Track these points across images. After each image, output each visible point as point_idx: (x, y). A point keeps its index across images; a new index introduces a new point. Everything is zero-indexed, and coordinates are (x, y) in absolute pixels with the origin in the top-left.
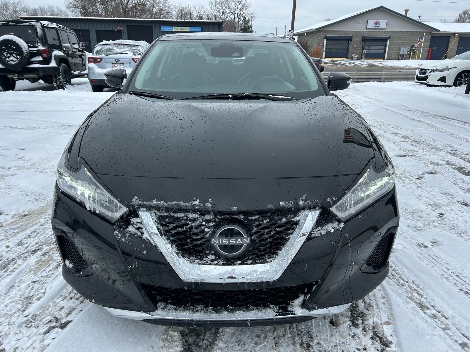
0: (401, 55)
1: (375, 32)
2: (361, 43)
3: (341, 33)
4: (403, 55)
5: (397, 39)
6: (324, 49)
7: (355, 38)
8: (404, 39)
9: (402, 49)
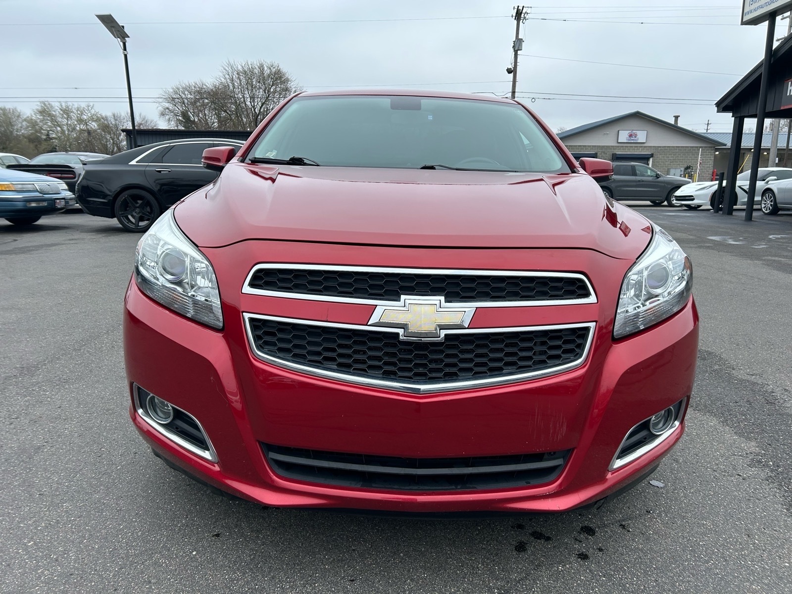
1: (630, 147)
3: (581, 149)
5: (664, 157)
7: (602, 156)
9: (672, 172)
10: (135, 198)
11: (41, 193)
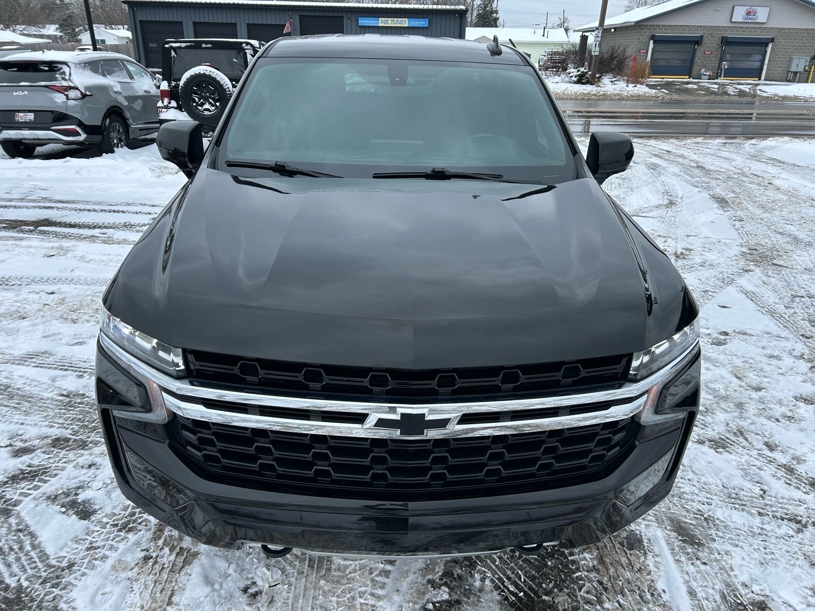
0: (791, 73)
1: (746, 28)
2: (718, 49)
3: (683, 30)
4: (796, 73)
5: (787, 42)
6: (649, 59)
7: (708, 40)
8: (799, 43)
9: (795, 62)
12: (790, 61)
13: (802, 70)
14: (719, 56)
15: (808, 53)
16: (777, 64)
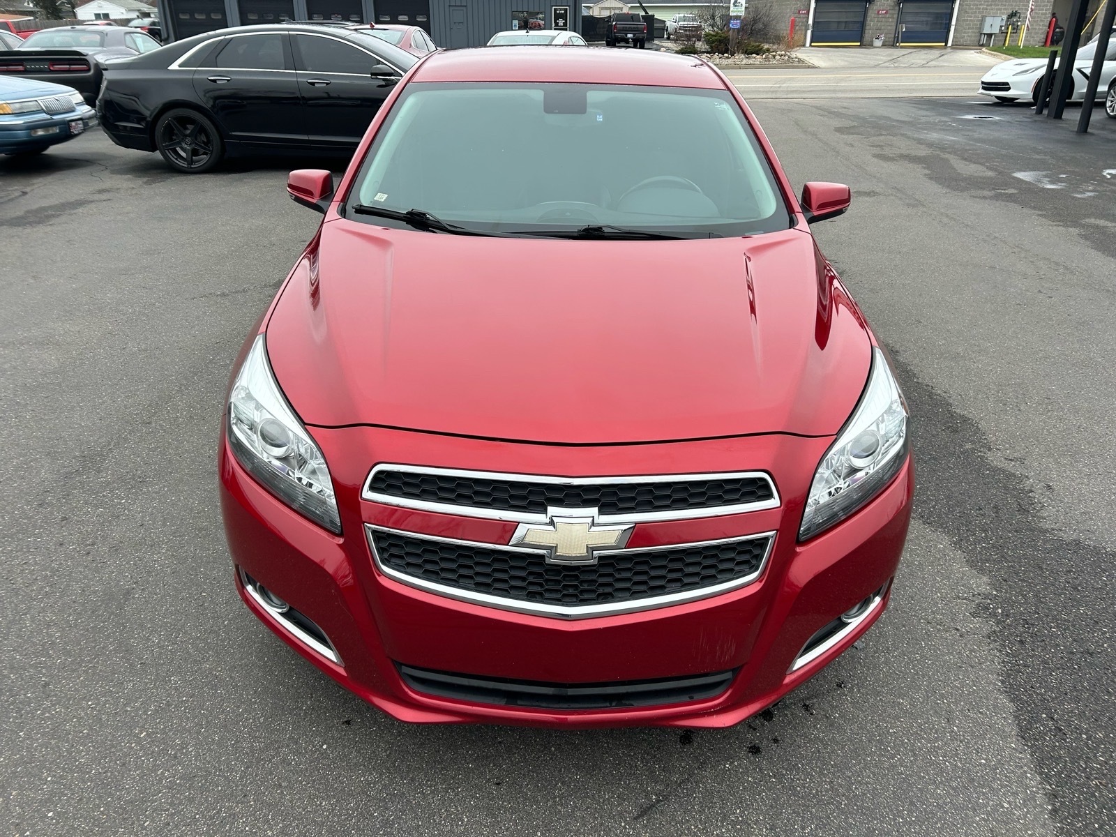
0: (984, 34)
2: (894, 6)
4: (990, 35)
6: (810, 22)
9: (989, 21)
10: (183, 121)
11: (48, 114)
12: (982, 21)
13: (997, 31)
14: (896, 16)
15: (1005, 9)
16: (967, 25)
